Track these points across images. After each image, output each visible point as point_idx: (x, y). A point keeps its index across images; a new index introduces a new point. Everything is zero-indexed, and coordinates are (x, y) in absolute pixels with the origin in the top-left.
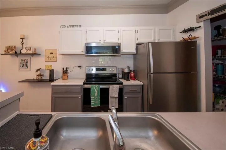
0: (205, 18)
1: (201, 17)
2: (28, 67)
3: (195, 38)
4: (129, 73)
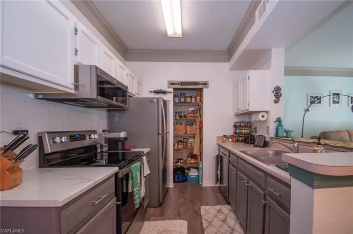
0: (176, 86)
1: (172, 84)
3: (167, 101)
4: (126, 139)
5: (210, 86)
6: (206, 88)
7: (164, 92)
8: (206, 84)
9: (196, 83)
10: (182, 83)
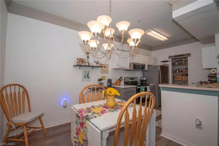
0: (172, 58)
1: (171, 57)
2: (89, 78)
3: (168, 65)
4: (146, 80)
5: (191, 55)
6: (189, 56)
7: (167, 61)
8: (189, 55)
9: (183, 55)
10: (175, 56)
